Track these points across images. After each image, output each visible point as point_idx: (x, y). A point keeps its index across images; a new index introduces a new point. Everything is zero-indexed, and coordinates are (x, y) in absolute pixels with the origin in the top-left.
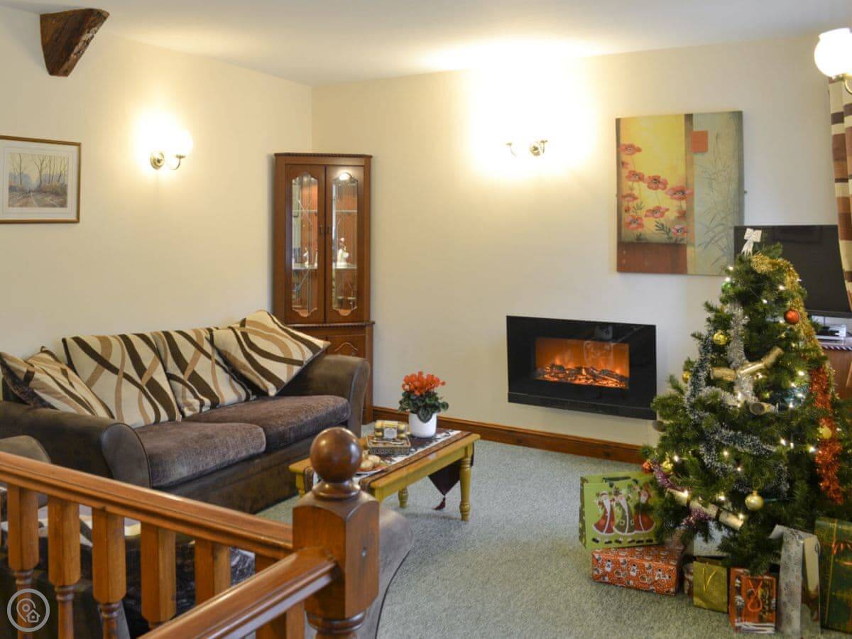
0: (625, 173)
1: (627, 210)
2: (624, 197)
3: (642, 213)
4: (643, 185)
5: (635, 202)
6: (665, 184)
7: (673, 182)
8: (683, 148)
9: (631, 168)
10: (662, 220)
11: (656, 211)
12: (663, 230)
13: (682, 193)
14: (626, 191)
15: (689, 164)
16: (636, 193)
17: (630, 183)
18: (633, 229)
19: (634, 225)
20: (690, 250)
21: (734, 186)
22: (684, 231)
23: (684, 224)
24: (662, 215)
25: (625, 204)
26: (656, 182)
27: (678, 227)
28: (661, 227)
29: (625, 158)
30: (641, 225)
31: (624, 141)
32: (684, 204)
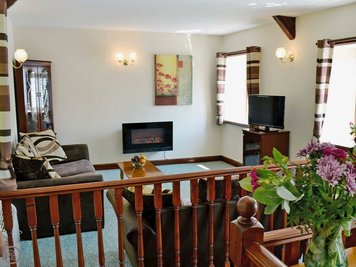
0: (158, 73)
1: (159, 85)
2: (158, 81)
3: (163, 86)
4: (164, 77)
5: (161, 83)
6: (170, 77)
7: (173, 76)
8: (176, 66)
9: (160, 71)
10: (169, 89)
11: (168, 86)
12: (170, 91)
13: (175, 80)
14: (158, 79)
15: (178, 71)
16: (161, 80)
17: (160, 76)
18: (161, 91)
19: (161, 90)
20: (178, 98)
21: (190, 78)
22: (176, 92)
23: (176, 89)
24: (170, 87)
25: (158, 83)
26: (168, 76)
27: (174, 91)
28: (169, 91)
29: (158, 68)
30: (163, 90)
31: (157, 62)
32: (176, 83)
